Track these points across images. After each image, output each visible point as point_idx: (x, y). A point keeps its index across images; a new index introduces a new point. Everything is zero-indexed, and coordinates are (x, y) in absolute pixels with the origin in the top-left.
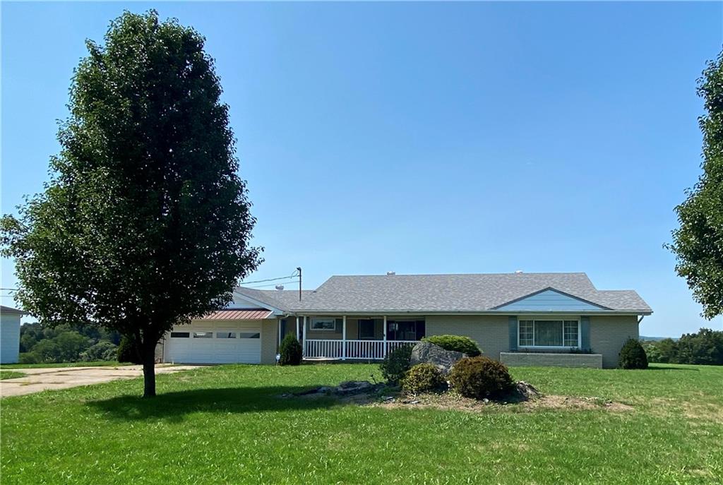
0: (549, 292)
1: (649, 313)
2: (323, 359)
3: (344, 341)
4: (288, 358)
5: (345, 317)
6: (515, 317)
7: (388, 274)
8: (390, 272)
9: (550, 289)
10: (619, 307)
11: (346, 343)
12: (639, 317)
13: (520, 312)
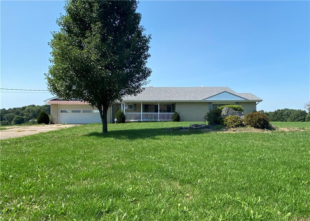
0: (225, 93)
1: (261, 101)
2: (132, 120)
3: (142, 113)
4: (120, 120)
5: (142, 103)
6: (211, 103)
7: (150, 87)
8: (151, 86)
9: (225, 92)
10: (250, 99)
11: (143, 114)
12: (257, 103)
13: (214, 101)
